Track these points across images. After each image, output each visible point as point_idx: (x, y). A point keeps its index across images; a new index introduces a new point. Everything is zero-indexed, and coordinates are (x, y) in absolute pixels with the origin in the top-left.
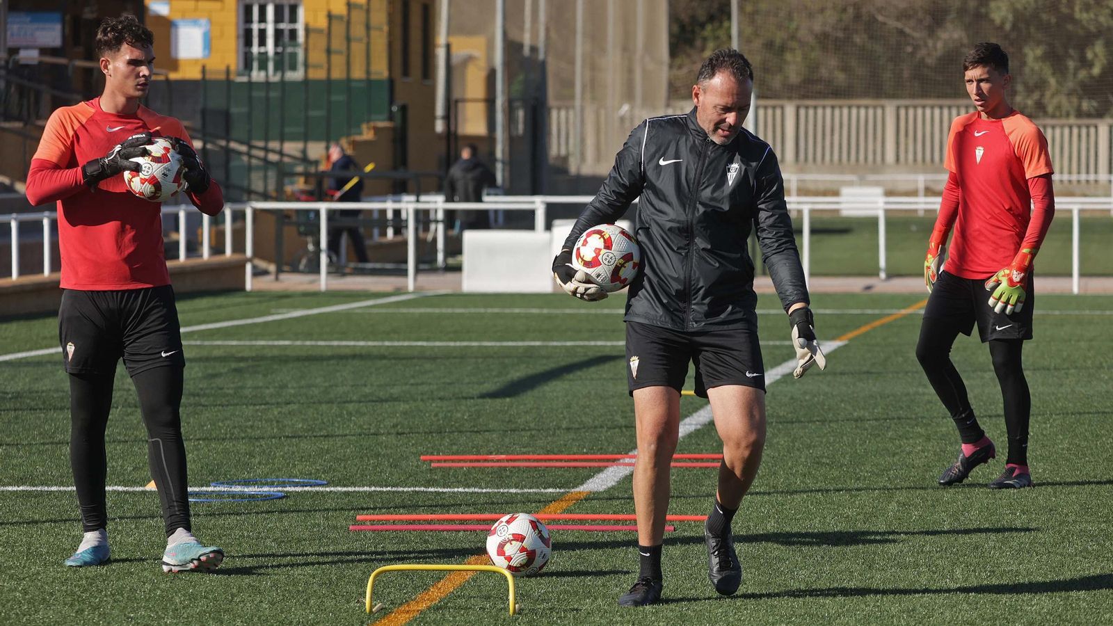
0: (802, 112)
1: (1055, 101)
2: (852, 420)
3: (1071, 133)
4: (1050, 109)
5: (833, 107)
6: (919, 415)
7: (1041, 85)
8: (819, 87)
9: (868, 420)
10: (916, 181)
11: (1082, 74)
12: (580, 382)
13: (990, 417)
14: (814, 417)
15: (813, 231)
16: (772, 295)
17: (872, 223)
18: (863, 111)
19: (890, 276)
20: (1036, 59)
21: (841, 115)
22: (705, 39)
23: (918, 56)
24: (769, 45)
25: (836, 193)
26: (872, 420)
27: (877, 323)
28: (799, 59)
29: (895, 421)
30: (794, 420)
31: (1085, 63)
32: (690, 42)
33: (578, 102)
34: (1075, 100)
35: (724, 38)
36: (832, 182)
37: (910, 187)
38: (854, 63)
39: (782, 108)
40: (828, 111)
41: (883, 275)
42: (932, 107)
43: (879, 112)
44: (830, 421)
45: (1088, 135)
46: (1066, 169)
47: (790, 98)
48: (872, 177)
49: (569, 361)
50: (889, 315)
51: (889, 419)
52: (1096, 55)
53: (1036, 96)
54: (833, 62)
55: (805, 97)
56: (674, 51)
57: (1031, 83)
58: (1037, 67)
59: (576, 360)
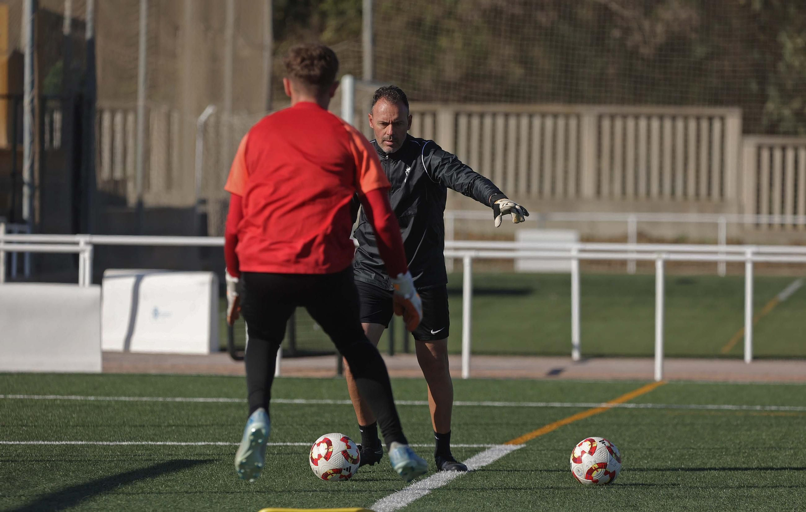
0: (463, 121)
5: (507, 116)
8: (487, 86)
10: (626, 223)
12: (141, 497)
15: (476, 292)
16: (418, 379)
17: (564, 280)
18: (549, 122)
19: (586, 356)
20: (797, 51)
21: (518, 127)
22: (324, 15)
23: (629, 44)
24: (416, 25)
25: (511, 238)
27: (568, 420)
28: (459, 44)
32: (303, 19)
33: (141, 102)
35: (351, 13)
37: (617, 231)
38: (537, 52)
39: (434, 115)
40: (500, 121)
41: (576, 355)
42: (649, 118)
43: (573, 123)
47: (445, 101)
48: (559, 217)
49: (127, 467)
50: (586, 409)
53: (796, 104)
54: (508, 51)
55: (466, 99)
56: (279, 32)
57: (789, 84)
58: (797, 62)
59: (136, 466)
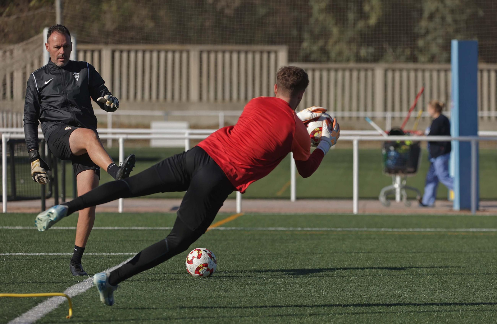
0: (117, 55)
1: (337, 48)
2: (161, 319)
3: (351, 76)
4: (333, 55)
5: (144, 51)
6: (220, 315)
7: (325, 34)
8: (131, 34)
9: (176, 319)
10: (218, 117)
11: (361, 25)
13: (282, 316)
14: (128, 316)
18: (170, 55)
20: (321, 11)
23: (218, 7)
25: (148, 127)
26: (180, 319)
28: (114, 8)
29: (200, 320)
30: (111, 319)
31: (362, 15)
34: (354, 47)
36: (143, 117)
38: (162, 13)
39: (100, 51)
40: (140, 55)
42: (231, 52)
43: (185, 55)
44: (143, 320)
45: (366, 78)
46: (347, 106)
47: (106, 43)
48: (177, 113)
51: (195, 318)
52: (372, 8)
53: (321, 43)
54: (144, 11)
55: (119, 42)
57: (317, 31)
58: (321, 17)
